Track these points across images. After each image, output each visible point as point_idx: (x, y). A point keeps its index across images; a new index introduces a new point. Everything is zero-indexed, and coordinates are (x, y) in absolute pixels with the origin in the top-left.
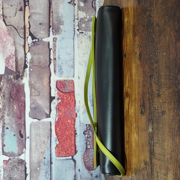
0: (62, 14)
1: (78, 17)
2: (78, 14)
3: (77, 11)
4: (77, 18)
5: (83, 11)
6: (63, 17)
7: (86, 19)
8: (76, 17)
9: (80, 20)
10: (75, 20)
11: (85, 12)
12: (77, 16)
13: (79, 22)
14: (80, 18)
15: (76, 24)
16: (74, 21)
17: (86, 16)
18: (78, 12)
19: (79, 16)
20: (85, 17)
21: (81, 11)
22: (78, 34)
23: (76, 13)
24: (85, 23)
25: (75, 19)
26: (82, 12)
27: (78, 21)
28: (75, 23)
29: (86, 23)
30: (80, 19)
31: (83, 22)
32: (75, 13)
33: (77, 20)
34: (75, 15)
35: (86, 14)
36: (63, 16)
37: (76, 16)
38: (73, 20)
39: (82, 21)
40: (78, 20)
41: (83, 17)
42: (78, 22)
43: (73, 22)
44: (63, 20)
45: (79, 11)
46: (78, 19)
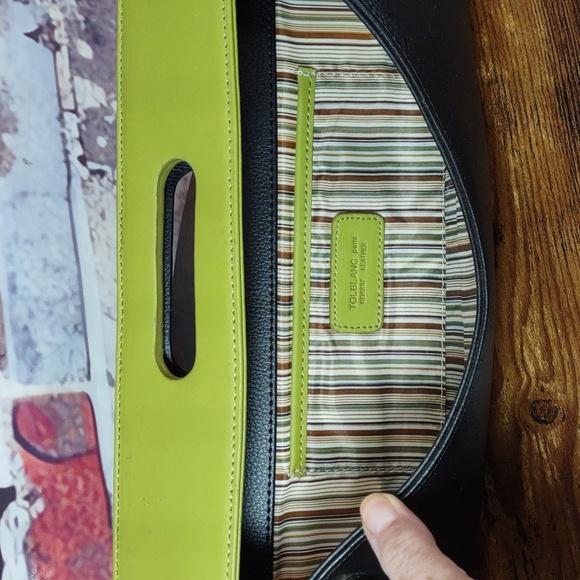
0: (7, 80)
1: (76, 104)
2: (73, 91)
3: (67, 74)
4: (72, 107)
5: (92, 79)
6: (10, 97)
7: (109, 114)
8: (68, 104)
9: (84, 116)
10: (67, 116)
11: (100, 85)
12: (71, 97)
13: (83, 127)
14: (86, 107)
15: (70, 131)
16: (61, 118)
17: (109, 102)
18: (72, 80)
19: (79, 100)
20: (102, 105)
21: (83, 77)
22: (86, 178)
23: (65, 87)
24: (105, 130)
25: (62, 110)
26: (87, 82)
27: (79, 121)
28: (67, 126)
29: (109, 130)
30: (86, 112)
31: (98, 127)
32: (61, 85)
33: (74, 116)
34: (62, 94)
35: (108, 93)
36: (14, 93)
37: (66, 96)
38: (56, 113)
39: (95, 123)
40: (78, 115)
41: (97, 105)
42: (79, 126)
43: (57, 124)
44: (13, 108)
45: (77, 79)
46: (75, 111)
